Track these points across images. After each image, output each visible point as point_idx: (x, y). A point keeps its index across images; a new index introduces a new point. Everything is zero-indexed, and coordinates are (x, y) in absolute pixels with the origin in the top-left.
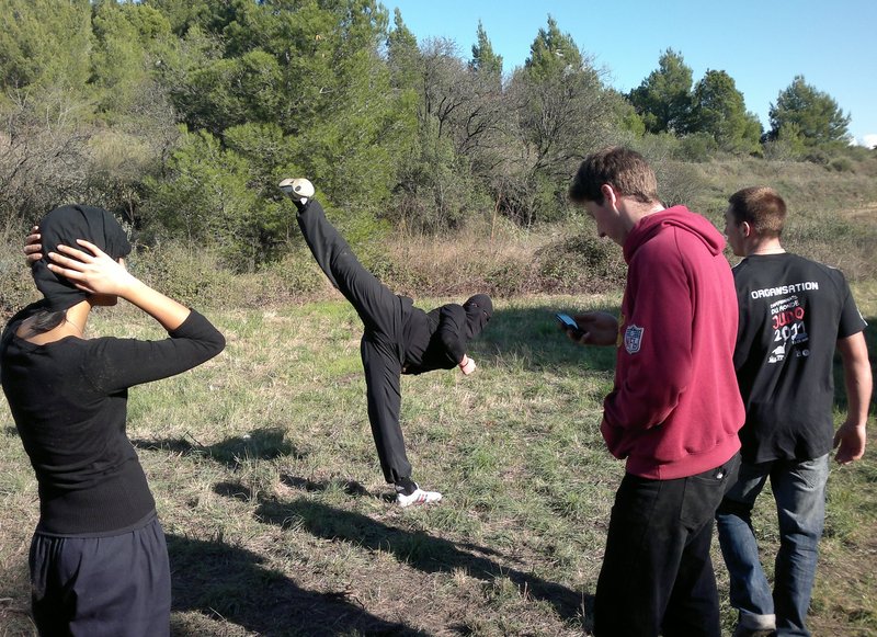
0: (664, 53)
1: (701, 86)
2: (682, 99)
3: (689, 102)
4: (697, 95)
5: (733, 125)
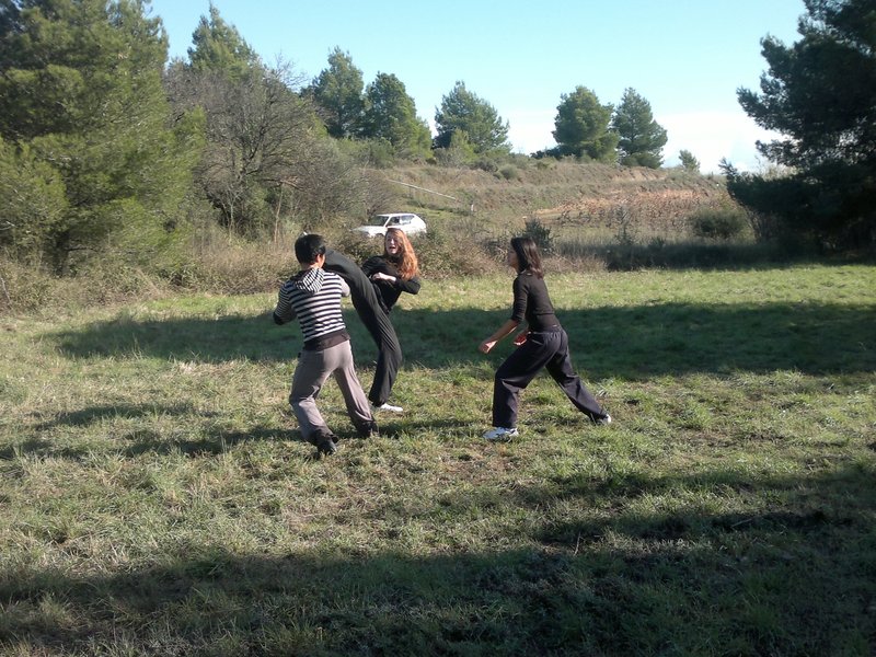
0: (333, 52)
1: (372, 89)
2: (354, 102)
3: (361, 105)
4: (369, 98)
5: (408, 130)
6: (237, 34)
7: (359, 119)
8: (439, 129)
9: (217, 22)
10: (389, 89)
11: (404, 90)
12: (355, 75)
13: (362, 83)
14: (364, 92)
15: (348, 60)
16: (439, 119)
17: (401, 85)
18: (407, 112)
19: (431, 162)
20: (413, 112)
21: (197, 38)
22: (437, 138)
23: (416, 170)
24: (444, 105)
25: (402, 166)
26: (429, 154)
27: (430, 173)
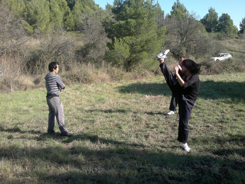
0: (210, 9)
1: (220, 18)
2: (215, 22)
3: (217, 23)
4: (219, 21)
5: (230, 29)
6: (184, 6)
7: (216, 27)
8: (241, 28)
9: (178, 3)
10: (225, 18)
11: (230, 18)
12: (216, 14)
13: (218, 17)
14: (218, 19)
15: (214, 10)
16: (241, 25)
17: (229, 16)
18: (230, 24)
19: (237, 38)
20: (232, 24)
21: (173, 8)
22: (240, 31)
23: (231, 40)
24: (242, 21)
25: (228, 39)
26: (237, 36)
27: (236, 41)
